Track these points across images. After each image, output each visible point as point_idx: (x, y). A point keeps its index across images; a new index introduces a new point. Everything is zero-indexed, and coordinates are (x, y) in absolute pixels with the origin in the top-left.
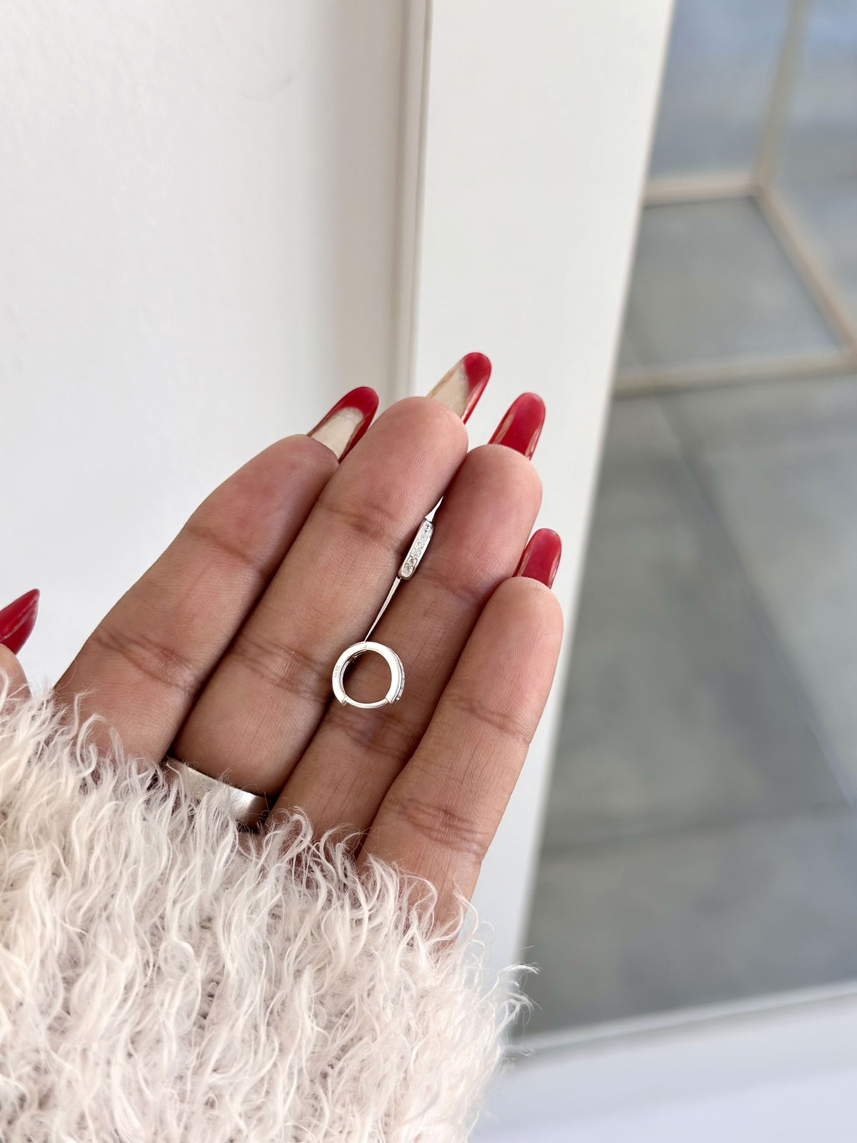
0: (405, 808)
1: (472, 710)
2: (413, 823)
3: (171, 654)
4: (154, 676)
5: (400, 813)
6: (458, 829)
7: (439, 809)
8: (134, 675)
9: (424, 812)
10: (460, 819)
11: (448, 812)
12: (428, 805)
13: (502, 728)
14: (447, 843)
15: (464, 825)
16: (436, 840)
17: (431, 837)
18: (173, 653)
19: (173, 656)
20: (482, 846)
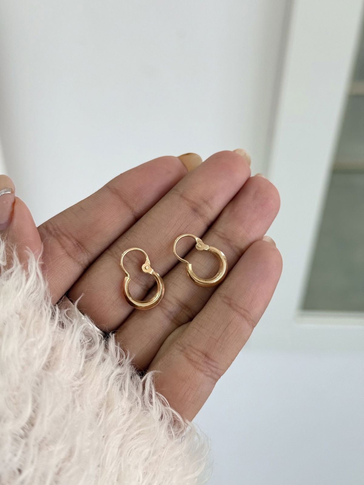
0: (185, 348)
1: (230, 305)
2: (188, 358)
5: (182, 351)
6: (209, 364)
7: (203, 353)
9: (194, 353)
10: (212, 360)
11: (206, 355)
12: (198, 350)
14: (202, 371)
15: (214, 364)
16: (198, 369)
20: (220, 376)
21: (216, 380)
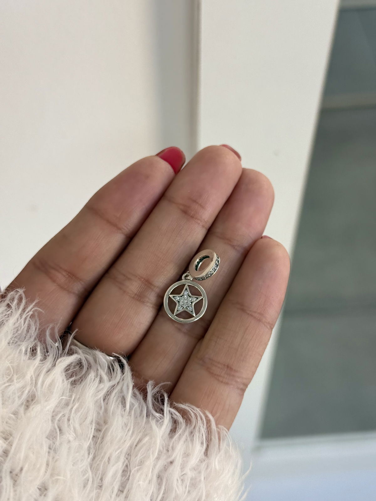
0: (205, 363)
1: (243, 310)
2: (209, 372)
3: (72, 276)
4: (62, 287)
5: (202, 365)
6: (233, 376)
7: (224, 365)
8: (51, 286)
9: (216, 366)
10: (235, 370)
11: (228, 367)
12: (219, 363)
13: (259, 320)
14: (227, 384)
16: (222, 382)
17: (218, 380)
18: (73, 275)
19: (74, 277)
20: (246, 385)
21: (243, 390)
